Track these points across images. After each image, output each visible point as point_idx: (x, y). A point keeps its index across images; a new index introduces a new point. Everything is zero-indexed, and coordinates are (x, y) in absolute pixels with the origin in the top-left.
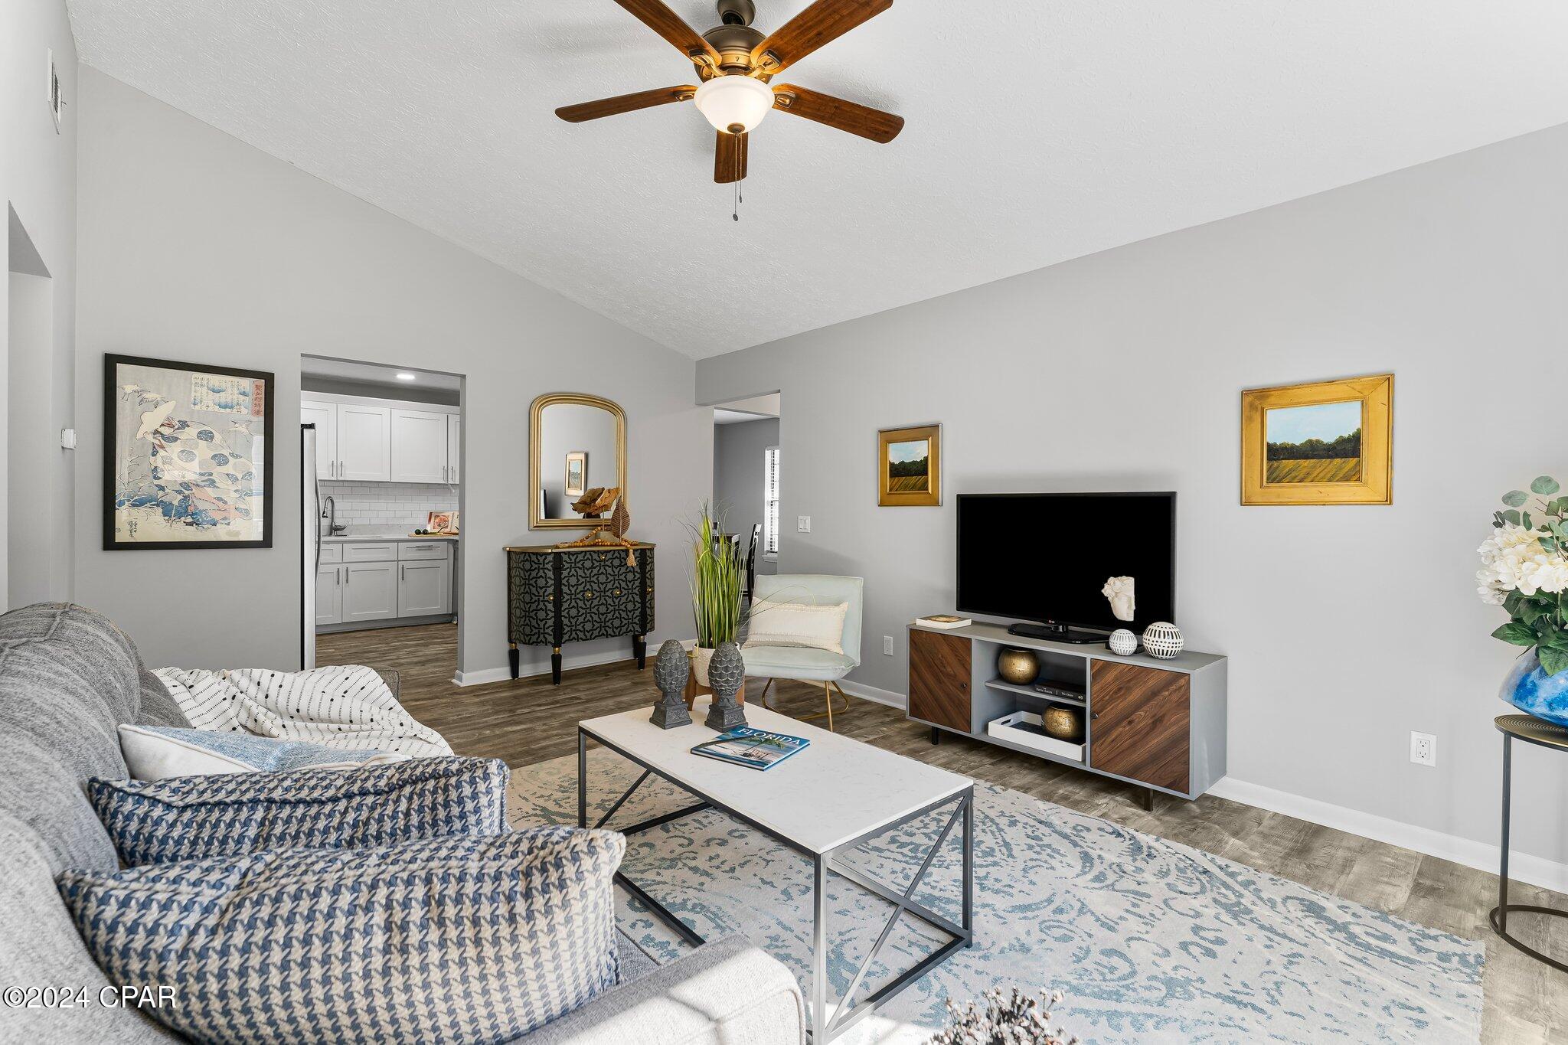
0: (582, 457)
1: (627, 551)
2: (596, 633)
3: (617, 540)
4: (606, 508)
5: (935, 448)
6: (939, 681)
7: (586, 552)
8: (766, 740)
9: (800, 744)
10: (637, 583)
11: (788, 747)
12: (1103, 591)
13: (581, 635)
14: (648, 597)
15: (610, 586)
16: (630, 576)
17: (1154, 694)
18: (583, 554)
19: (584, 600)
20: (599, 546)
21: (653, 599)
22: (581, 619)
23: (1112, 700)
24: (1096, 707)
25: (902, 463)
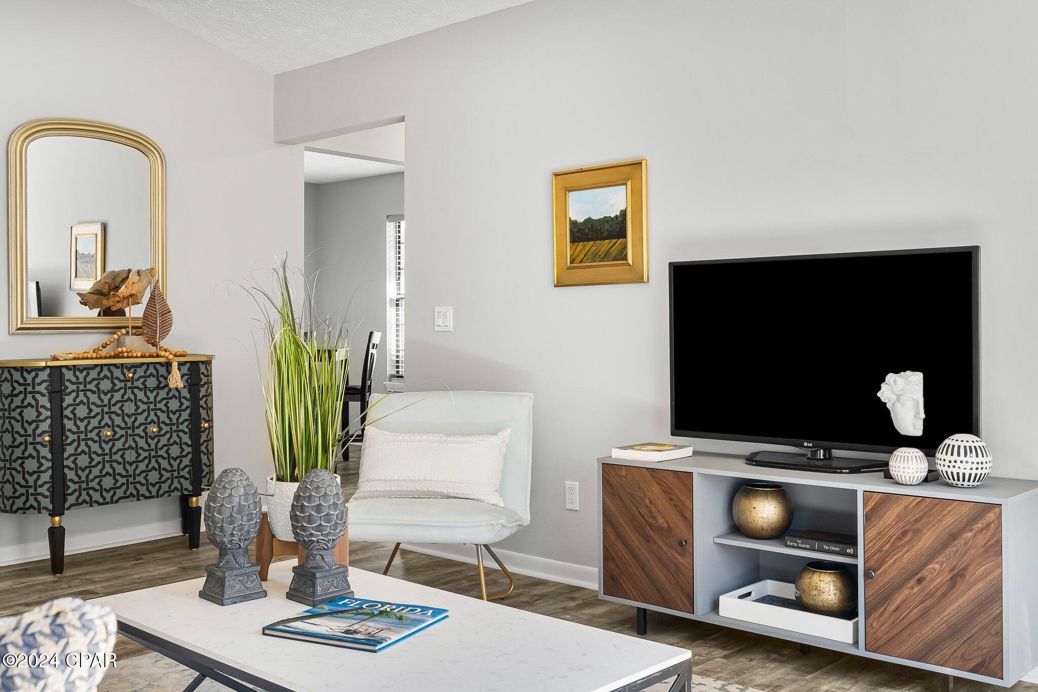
0: (97, 229)
1: (168, 365)
2: (120, 493)
3: (153, 350)
4: (134, 299)
5: (637, 197)
6: (647, 539)
7: (102, 366)
8: (381, 613)
9: (433, 616)
10: (185, 415)
11: (414, 620)
12: (879, 394)
13: (96, 496)
14: (204, 437)
15: (141, 419)
16: (174, 405)
17: (953, 537)
18: (98, 369)
19: (100, 441)
20: (123, 357)
21: (210, 439)
22: (96, 472)
23: (894, 548)
24: (872, 563)
25: (589, 220)
